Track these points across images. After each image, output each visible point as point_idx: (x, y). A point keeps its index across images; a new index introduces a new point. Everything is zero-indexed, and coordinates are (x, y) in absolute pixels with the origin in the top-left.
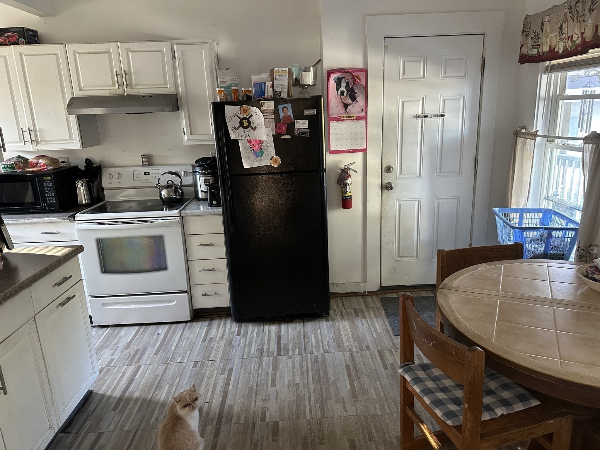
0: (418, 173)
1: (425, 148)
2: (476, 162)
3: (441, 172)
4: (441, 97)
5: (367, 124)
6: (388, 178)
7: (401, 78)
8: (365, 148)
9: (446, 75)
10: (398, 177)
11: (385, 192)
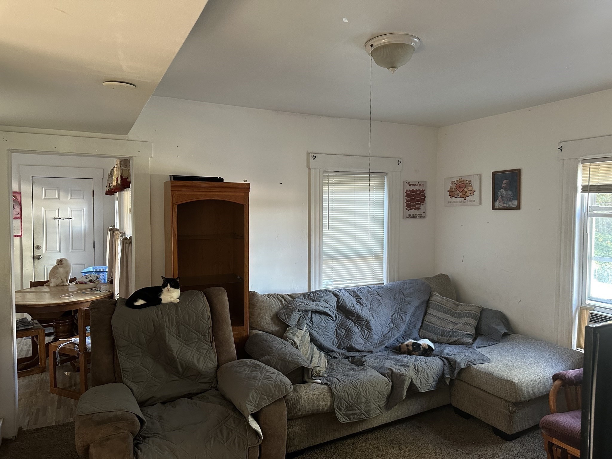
0: (58, 249)
1: (61, 236)
2: (94, 244)
3: (72, 249)
4: (70, 209)
5: (21, 221)
6: (38, 252)
7: (44, 198)
8: (20, 234)
9: (72, 198)
10: (45, 252)
11: (36, 261)
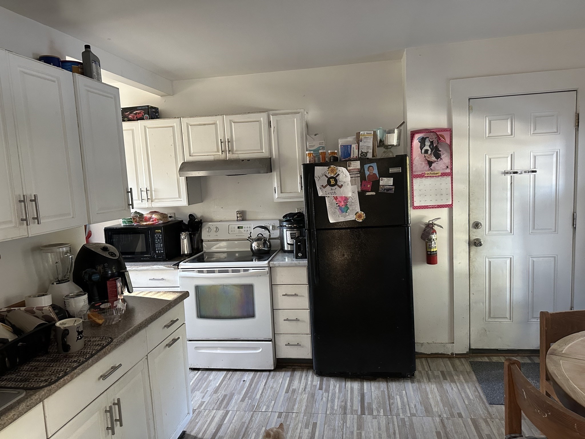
0: (509, 229)
1: (516, 204)
2: (574, 219)
3: (534, 228)
4: (532, 154)
5: (452, 180)
6: (476, 234)
7: (487, 136)
8: (451, 203)
9: (536, 132)
10: (487, 233)
11: (473, 248)
